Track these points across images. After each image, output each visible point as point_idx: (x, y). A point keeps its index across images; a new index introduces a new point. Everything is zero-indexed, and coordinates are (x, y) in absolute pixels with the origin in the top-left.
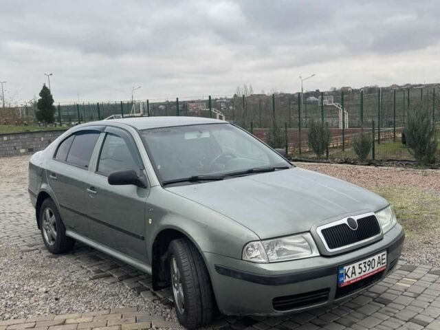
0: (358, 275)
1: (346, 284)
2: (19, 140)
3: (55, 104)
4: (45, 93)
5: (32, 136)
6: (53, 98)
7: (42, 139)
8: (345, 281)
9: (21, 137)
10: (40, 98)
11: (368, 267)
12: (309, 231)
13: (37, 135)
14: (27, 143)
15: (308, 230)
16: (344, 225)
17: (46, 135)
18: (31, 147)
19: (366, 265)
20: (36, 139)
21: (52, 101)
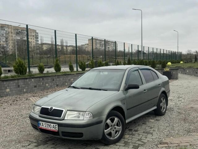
11: (48, 127)
16: (49, 108)
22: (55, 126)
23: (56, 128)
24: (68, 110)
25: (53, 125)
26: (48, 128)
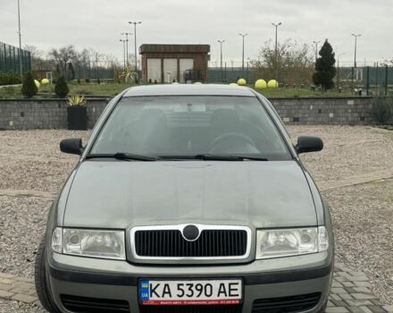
0: (175, 297)
1: (152, 303)
2: (283, 107)
3: (336, 65)
4: (327, 51)
5: (299, 103)
6: (336, 57)
7: (311, 107)
8: (150, 299)
9: (286, 103)
10: (319, 56)
11: (196, 293)
12: (124, 230)
13: (305, 102)
14: (293, 111)
15: (123, 227)
17: (316, 103)
18: (296, 116)
19: (193, 288)
20: (303, 107)
21: (334, 61)
22: (230, 284)
23: (233, 293)
24: (257, 229)
25: (222, 285)
26: (194, 298)
